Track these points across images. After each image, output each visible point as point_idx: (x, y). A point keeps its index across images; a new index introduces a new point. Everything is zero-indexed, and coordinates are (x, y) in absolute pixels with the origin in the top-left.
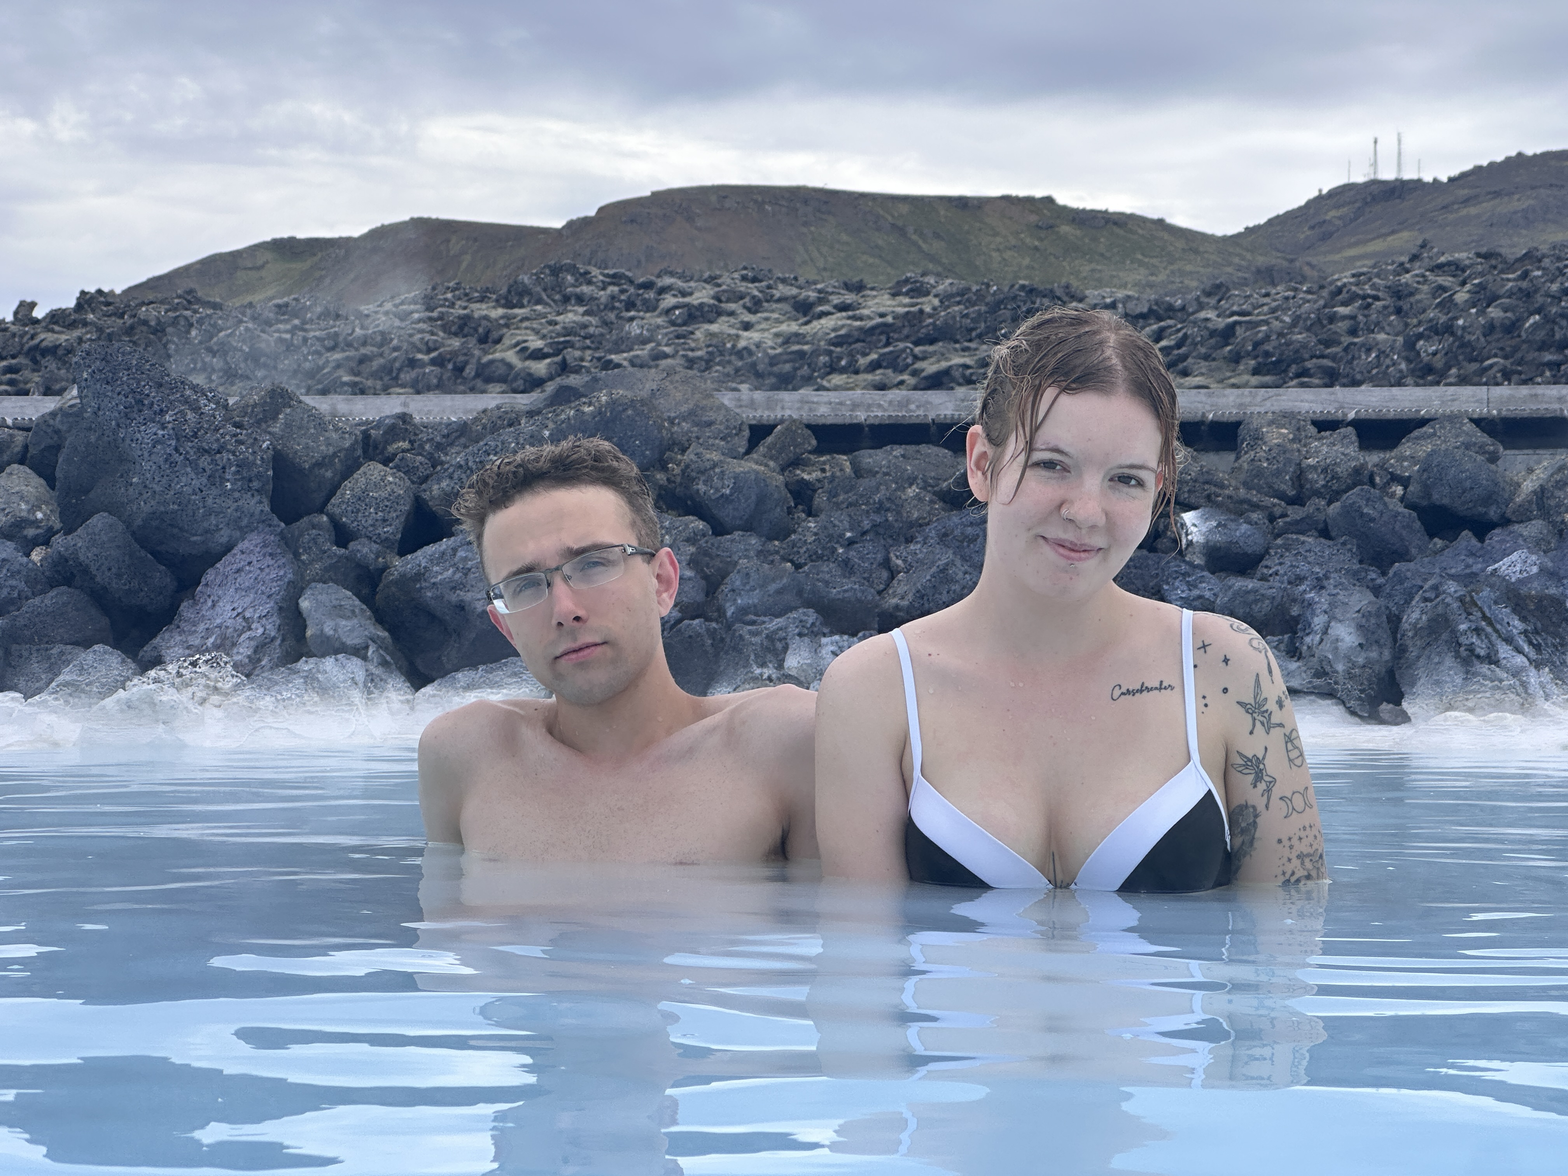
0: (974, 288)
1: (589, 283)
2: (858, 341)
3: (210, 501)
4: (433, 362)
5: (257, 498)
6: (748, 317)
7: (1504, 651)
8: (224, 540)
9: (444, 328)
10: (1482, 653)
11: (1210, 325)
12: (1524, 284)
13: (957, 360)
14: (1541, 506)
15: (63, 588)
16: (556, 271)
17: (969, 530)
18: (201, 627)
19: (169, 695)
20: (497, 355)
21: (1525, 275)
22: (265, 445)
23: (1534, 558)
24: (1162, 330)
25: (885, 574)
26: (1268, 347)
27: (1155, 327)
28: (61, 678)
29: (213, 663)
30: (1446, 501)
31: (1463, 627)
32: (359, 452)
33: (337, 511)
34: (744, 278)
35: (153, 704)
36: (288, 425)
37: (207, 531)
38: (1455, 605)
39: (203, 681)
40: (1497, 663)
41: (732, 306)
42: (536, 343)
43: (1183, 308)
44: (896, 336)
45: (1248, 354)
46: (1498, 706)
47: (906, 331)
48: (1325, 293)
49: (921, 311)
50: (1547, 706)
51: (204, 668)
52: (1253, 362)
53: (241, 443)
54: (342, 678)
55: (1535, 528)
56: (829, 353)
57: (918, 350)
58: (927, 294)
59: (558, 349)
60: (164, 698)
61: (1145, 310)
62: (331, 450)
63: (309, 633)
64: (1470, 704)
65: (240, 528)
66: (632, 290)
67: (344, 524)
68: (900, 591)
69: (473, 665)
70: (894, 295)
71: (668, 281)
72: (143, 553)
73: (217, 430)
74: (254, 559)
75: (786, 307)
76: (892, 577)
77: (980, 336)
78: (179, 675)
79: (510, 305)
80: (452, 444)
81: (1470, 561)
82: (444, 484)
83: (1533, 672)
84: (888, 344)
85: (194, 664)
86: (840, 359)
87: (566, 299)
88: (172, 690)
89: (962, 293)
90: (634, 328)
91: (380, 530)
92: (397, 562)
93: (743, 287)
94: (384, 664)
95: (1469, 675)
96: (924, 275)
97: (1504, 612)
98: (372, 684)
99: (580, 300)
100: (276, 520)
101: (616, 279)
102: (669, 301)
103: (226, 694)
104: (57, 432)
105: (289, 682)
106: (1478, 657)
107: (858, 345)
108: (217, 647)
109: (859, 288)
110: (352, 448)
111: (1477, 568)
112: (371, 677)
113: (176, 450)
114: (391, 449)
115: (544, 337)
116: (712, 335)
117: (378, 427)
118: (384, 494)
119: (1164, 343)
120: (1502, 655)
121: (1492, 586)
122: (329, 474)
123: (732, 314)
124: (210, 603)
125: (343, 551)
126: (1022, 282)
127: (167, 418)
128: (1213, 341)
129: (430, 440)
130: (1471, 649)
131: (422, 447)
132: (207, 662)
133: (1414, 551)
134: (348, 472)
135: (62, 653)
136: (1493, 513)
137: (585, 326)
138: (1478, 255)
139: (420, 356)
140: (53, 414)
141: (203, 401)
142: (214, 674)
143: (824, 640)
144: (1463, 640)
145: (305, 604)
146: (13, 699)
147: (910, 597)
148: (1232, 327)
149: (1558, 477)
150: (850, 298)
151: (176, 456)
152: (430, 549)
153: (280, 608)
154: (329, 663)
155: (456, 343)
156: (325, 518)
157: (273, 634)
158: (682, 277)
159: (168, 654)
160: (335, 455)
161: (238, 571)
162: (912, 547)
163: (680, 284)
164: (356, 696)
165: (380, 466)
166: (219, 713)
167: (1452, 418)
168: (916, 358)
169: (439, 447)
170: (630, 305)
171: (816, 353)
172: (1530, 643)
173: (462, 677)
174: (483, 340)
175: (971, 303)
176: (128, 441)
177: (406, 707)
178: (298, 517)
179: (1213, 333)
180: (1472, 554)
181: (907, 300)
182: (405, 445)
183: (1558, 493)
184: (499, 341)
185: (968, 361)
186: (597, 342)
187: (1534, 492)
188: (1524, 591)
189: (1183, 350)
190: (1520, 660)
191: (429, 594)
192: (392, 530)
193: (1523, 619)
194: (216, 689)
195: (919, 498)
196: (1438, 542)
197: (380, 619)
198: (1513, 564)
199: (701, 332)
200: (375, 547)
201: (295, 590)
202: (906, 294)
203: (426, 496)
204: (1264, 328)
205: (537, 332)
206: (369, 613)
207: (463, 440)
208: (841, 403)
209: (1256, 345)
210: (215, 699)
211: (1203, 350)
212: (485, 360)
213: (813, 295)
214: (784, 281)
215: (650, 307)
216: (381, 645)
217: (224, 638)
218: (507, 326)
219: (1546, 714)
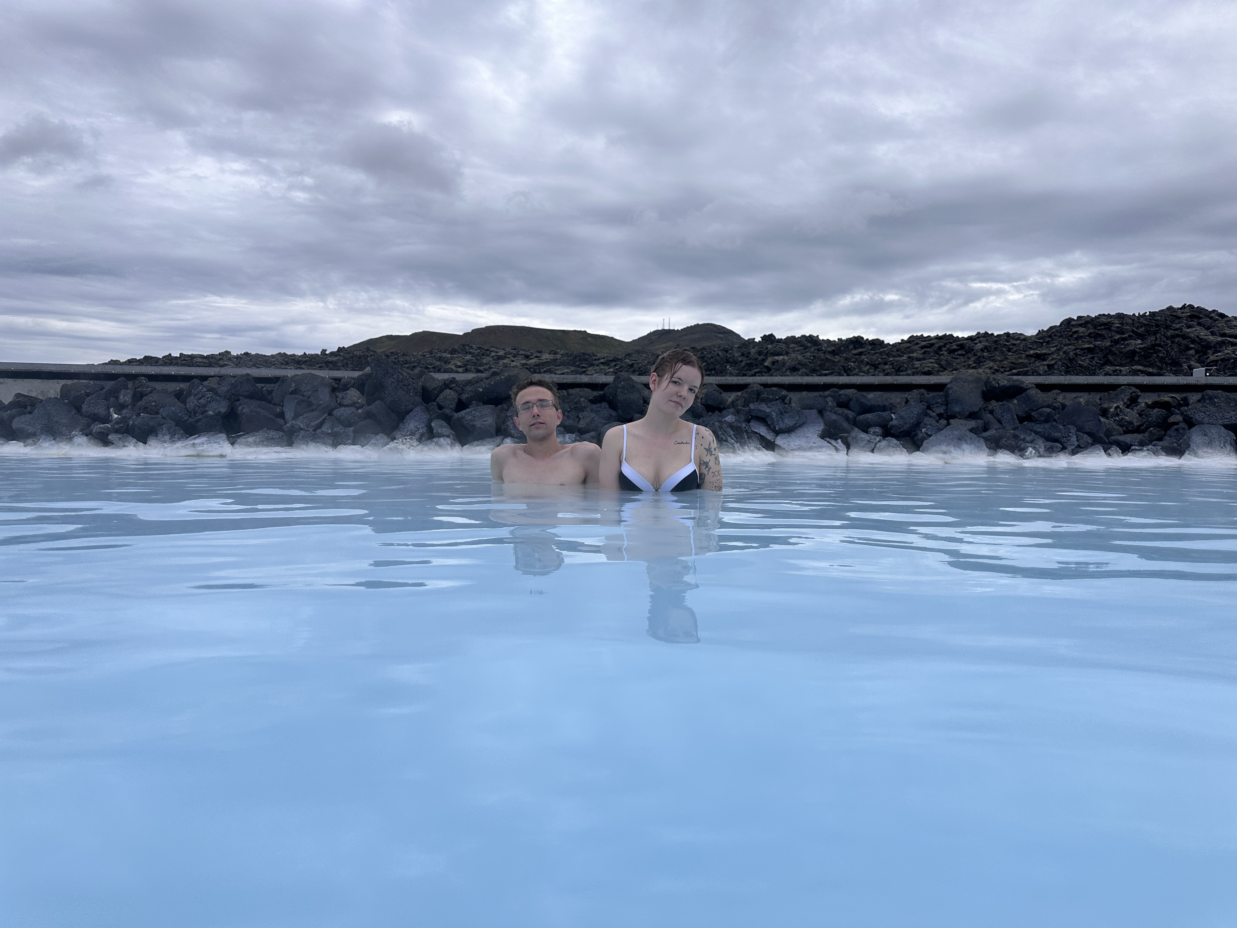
0: (570, 353)
1: (473, 349)
2: (541, 365)
3: (407, 398)
4: (433, 368)
5: (419, 397)
6: (513, 359)
7: (729, 439)
8: (411, 408)
9: (435, 359)
10: (725, 439)
11: (628, 363)
12: (702, 355)
13: (566, 371)
14: (733, 405)
15: (369, 420)
16: (464, 346)
17: (598, 409)
18: (406, 430)
19: (401, 446)
20: (449, 367)
21: (702, 353)
22: (420, 384)
23: (734, 417)
24: (616, 364)
25: (578, 419)
26: (642, 369)
27: (614, 363)
28: (371, 442)
29: (411, 439)
30: (711, 404)
31: (720, 433)
32: (444, 387)
33: (439, 401)
34: (512, 349)
35: (397, 449)
36: (425, 379)
37: (406, 406)
38: (718, 428)
39: (408, 443)
40: (728, 442)
41: (509, 356)
42: (459, 364)
43: (621, 359)
44: (550, 364)
45: (637, 371)
46: (728, 452)
47: (553, 363)
48: (655, 356)
49: (557, 358)
50: (739, 452)
51: (408, 440)
52: (638, 373)
53: (414, 383)
54: (445, 443)
55: (732, 410)
56: (534, 368)
57: (556, 368)
58: (558, 354)
59: (465, 365)
60: (400, 447)
61: (612, 359)
62: (437, 386)
63: (434, 432)
64: (721, 451)
65: (415, 405)
66: (483, 351)
67: (441, 405)
68: (582, 423)
69: (478, 440)
70: (550, 354)
71: (493, 349)
72: (389, 411)
73: (407, 380)
74: (419, 413)
75: (523, 356)
76: (579, 420)
77: (571, 365)
78: (402, 442)
79: (452, 354)
80: (467, 385)
81: (719, 418)
82: (466, 395)
83: (736, 444)
84: (548, 366)
85: (406, 439)
86: (537, 370)
87: (467, 353)
88: (402, 445)
89: (567, 354)
90: (485, 361)
91: (450, 407)
92: (456, 414)
93: (512, 351)
94: (454, 440)
95: (721, 445)
96: (557, 349)
97: (729, 430)
98: (452, 445)
99: (470, 353)
100: (424, 404)
101: (479, 348)
102: (493, 354)
103: (415, 447)
104: (363, 380)
105: (431, 444)
106: (723, 440)
107: (541, 367)
108: (410, 435)
109: (541, 352)
110: (442, 386)
111: (720, 419)
112: (452, 443)
113: (397, 385)
114: (451, 386)
115: (461, 362)
116: (504, 363)
117: (447, 380)
118: (451, 397)
119: (617, 367)
120: (729, 440)
121: (726, 423)
122: (436, 392)
123: (509, 358)
124: (407, 424)
125: (441, 412)
126: (582, 352)
127: (395, 376)
128: (628, 367)
129: (461, 384)
130: (722, 439)
131: (459, 386)
132: (409, 439)
133: (704, 415)
134: (441, 391)
135: (369, 436)
136: (722, 406)
137: (472, 360)
138: (691, 348)
139: (429, 366)
140: (362, 375)
141: (403, 372)
142: (411, 442)
143: (566, 435)
144: (720, 436)
145: (433, 424)
146: (359, 447)
147: (585, 425)
148: (633, 364)
149: (737, 398)
150: (538, 355)
151: (397, 386)
152: (464, 411)
153: (427, 426)
154: (442, 439)
155: (438, 363)
156: (435, 403)
157: (425, 432)
158: (496, 348)
159: (397, 437)
160: (437, 387)
161: (415, 416)
162: (584, 413)
163: (496, 350)
164: (449, 447)
165: (450, 390)
166: (413, 451)
167: (711, 384)
168: (556, 370)
169: (464, 386)
170: (483, 355)
171: (531, 368)
172: (735, 437)
173: (475, 443)
174: (445, 363)
175: (569, 356)
176: (385, 382)
177: (460, 451)
178: (429, 403)
179: (629, 365)
180: (719, 416)
181: (553, 355)
182: (455, 385)
183: (737, 402)
184: (449, 363)
185: (568, 371)
186: (475, 364)
187: (731, 402)
188: (733, 425)
189: (621, 369)
190: (733, 441)
191: (465, 422)
192: (453, 406)
193: (733, 431)
194: (412, 445)
195: (584, 401)
196: (710, 413)
197: (452, 429)
198: (729, 418)
199: (501, 362)
200: (450, 410)
201: (430, 421)
202: (553, 354)
203: (461, 398)
204: (641, 364)
205: (459, 361)
206: (449, 427)
207: (470, 384)
208: (560, 378)
209: (639, 368)
210: (412, 448)
211: (626, 369)
212: (446, 367)
213: (529, 354)
214: (522, 350)
215: (488, 355)
216: (453, 435)
217: (412, 432)
218: (452, 359)
219: (739, 454)
